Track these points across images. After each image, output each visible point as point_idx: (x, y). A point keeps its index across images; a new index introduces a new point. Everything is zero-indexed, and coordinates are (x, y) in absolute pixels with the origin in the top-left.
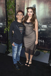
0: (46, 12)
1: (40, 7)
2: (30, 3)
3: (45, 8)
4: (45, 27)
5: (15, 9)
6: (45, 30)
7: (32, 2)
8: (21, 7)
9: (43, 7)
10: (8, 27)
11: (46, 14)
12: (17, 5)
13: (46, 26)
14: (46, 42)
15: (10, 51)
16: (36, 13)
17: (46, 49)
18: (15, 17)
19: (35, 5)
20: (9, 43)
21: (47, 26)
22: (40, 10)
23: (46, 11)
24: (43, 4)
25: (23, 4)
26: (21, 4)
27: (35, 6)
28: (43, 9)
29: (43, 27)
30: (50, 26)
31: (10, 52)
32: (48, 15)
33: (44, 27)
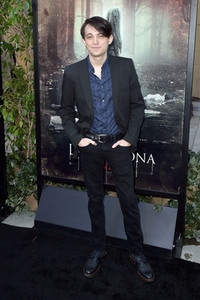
0: (160, 43)
1: (137, 20)
2: (96, 4)
3: (155, 26)
4: (159, 101)
5: (35, 25)
6: (156, 112)
7: (103, 1)
8: (60, 21)
9: (150, 23)
10: (6, 103)
11: (160, 48)
12: (40, 12)
13: (163, 98)
14: (164, 163)
15: (13, 205)
16: (120, 44)
17: (162, 191)
18: (32, 59)
19: (117, 11)
20: (8, 170)
21: (167, 98)
22: (137, 31)
23: (159, 38)
24: (149, 10)
25: (68, 5)
26: (60, 4)
27: (115, 16)
28: (147, 29)
29: (148, 102)
30: (177, 97)
31: (14, 210)
32: (167, 53)
33: (153, 100)
